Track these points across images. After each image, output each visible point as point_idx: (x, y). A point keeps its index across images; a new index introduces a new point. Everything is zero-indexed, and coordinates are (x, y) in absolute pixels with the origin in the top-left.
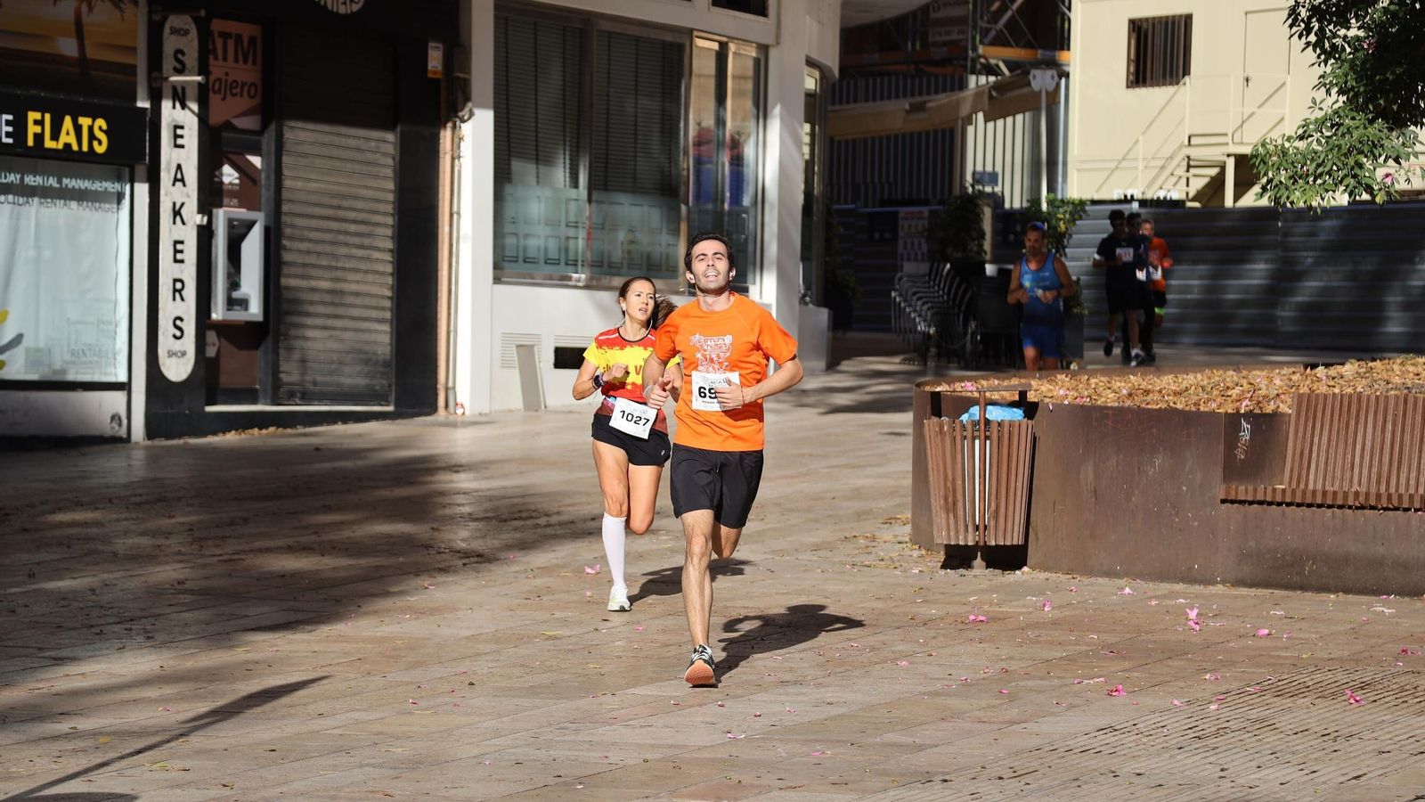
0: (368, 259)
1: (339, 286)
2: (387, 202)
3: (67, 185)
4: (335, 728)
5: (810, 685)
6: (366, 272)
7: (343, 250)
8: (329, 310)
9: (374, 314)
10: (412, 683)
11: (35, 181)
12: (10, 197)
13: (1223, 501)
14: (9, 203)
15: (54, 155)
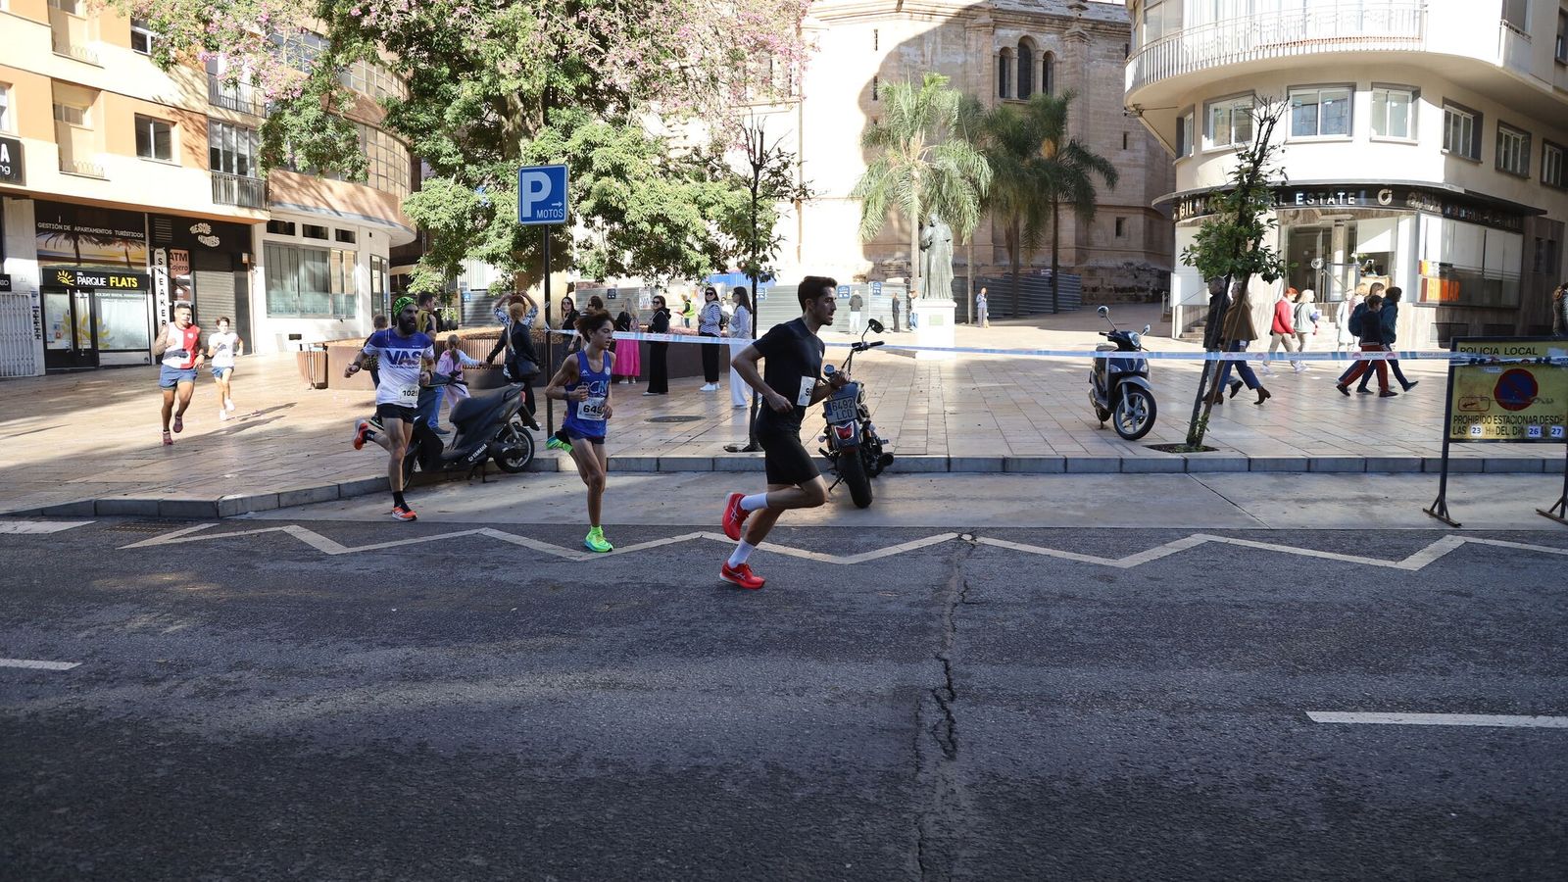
2: (232, 298)
3: (125, 296)
11: (114, 295)
12: (107, 299)
15: (120, 288)
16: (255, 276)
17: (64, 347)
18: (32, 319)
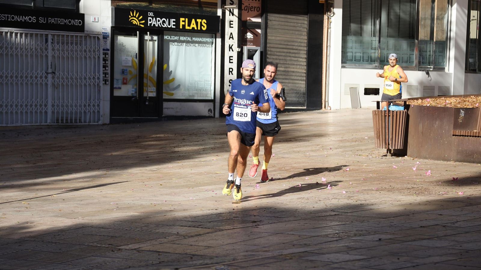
0: (297, 61)
1: (287, 69)
2: (304, 43)
3: (194, 40)
6: (297, 65)
7: (289, 58)
8: (284, 77)
9: (300, 78)
11: (183, 39)
12: (176, 43)
13: (453, 135)
14: (175, 45)
15: (189, 31)
16: (333, 19)
17: (130, 94)
18: (102, 62)
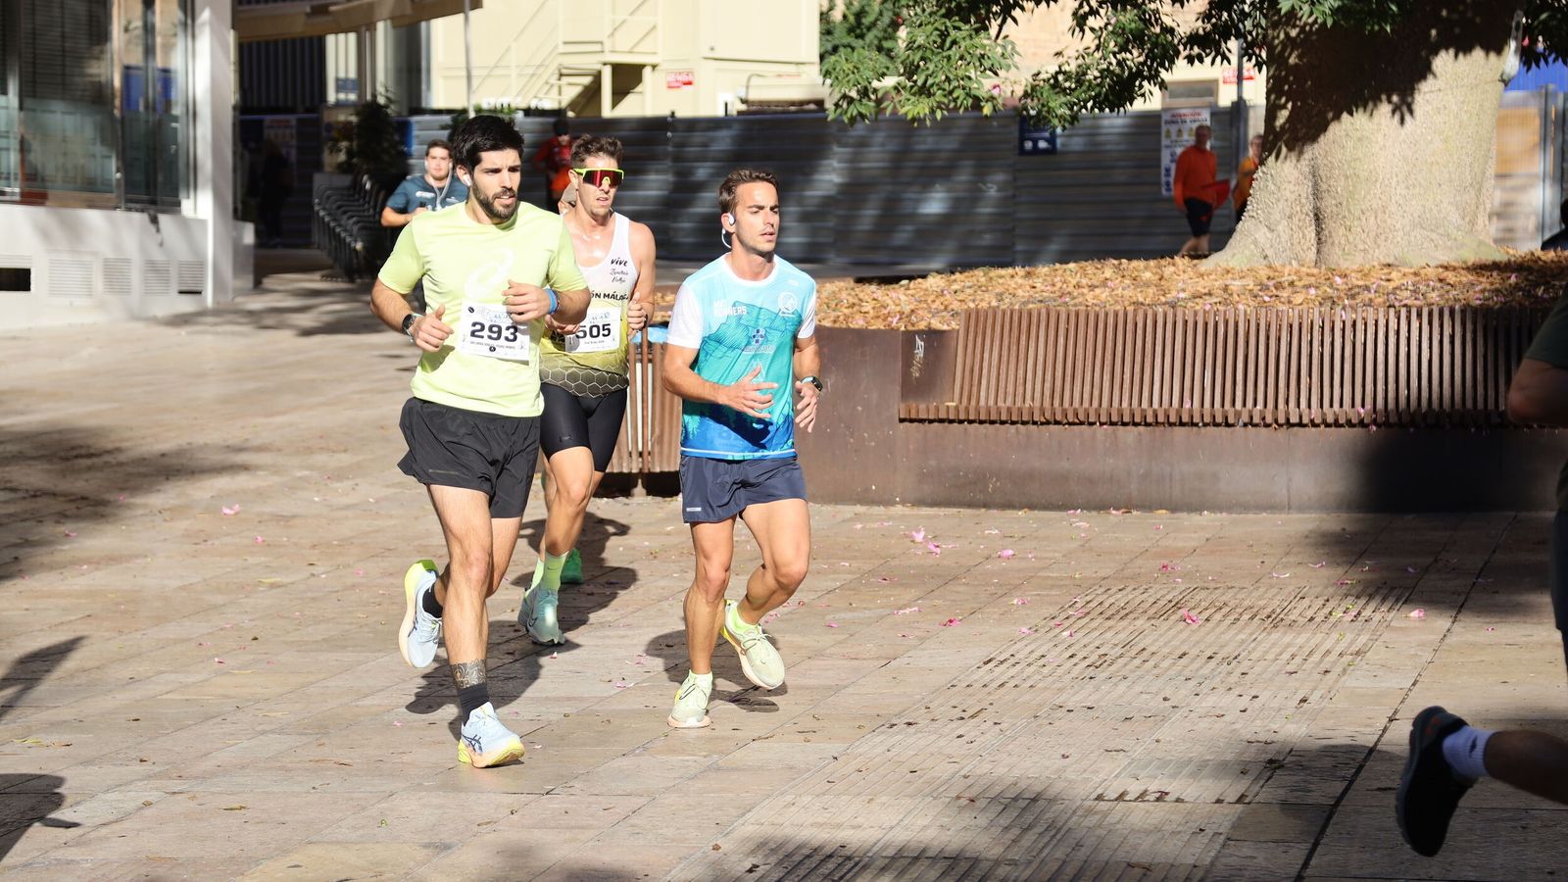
4: (167, 693)
5: (619, 626)
10: (189, 640)
13: (902, 421)
